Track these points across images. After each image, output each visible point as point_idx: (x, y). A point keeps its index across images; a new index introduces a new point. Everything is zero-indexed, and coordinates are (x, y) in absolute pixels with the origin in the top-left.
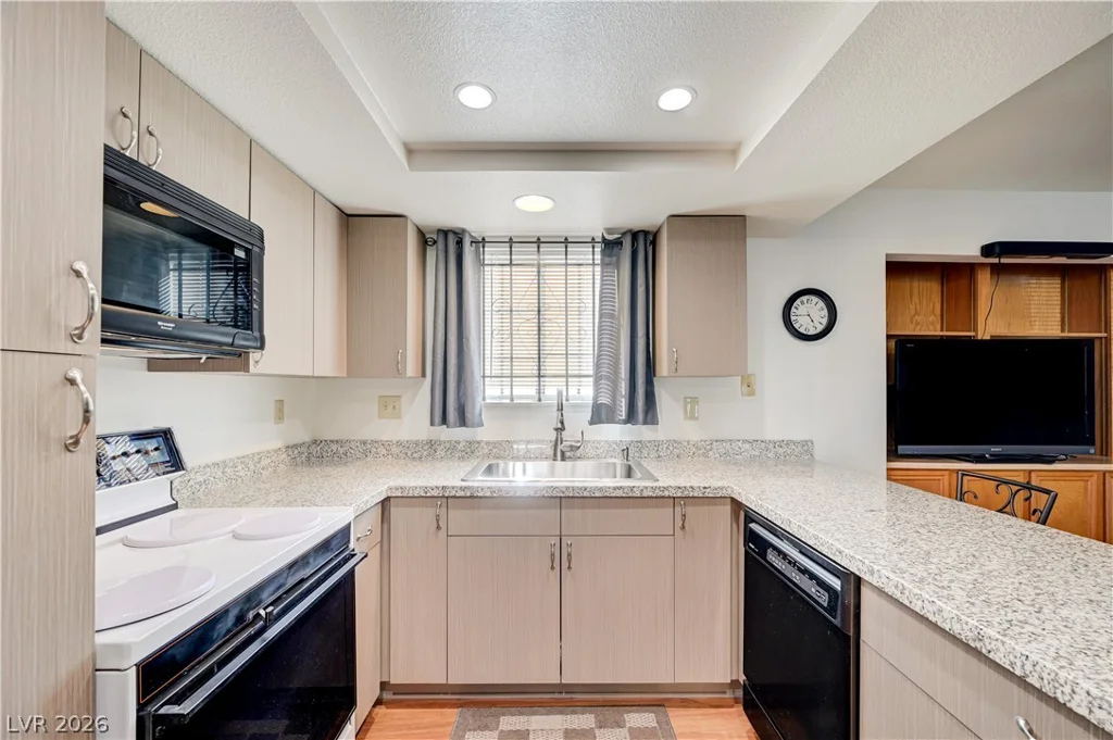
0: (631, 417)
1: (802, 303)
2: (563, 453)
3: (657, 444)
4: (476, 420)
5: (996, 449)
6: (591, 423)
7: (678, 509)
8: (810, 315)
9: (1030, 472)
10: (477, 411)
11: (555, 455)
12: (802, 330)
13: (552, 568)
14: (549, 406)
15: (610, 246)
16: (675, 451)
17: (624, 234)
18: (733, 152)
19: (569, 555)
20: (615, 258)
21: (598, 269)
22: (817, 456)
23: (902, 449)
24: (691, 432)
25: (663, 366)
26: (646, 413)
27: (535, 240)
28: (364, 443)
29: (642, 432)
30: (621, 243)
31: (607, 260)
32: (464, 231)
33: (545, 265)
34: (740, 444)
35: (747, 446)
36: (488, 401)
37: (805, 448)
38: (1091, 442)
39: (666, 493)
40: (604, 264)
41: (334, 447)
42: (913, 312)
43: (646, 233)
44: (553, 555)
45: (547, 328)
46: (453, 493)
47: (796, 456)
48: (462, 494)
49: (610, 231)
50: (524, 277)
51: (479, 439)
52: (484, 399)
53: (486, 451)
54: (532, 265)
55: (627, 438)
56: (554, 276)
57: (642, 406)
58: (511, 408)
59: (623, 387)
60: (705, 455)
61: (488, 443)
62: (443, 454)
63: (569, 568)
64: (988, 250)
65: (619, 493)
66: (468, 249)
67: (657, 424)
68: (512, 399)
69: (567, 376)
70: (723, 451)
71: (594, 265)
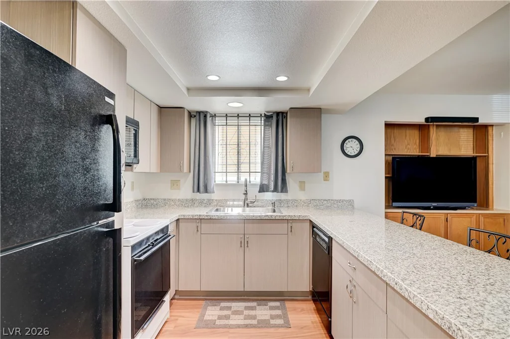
0: (275, 190)
1: (349, 142)
2: (247, 204)
3: (288, 201)
4: (212, 190)
5: (435, 204)
6: (260, 192)
7: (289, 224)
8: (352, 147)
9: (448, 214)
10: (212, 187)
11: (244, 205)
12: (349, 153)
13: (241, 246)
14: (242, 184)
15: (268, 117)
16: (295, 203)
17: (274, 113)
18: (309, 90)
19: (247, 242)
20: (270, 123)
21: (263, 127)
22: (356, 206)
23: (395, 204)
24: (302, 196)
25: (289, 170)
26: (282, 189)
27: (237, 115)
28: (165, 200)
29: (283, 196)
30: (272, 117)
31: (267, 123)
32: (207, 112)
33: (241, 126)
34: (322, 201)
35: (325, 202)
36: (217, 182)
37: (350, 203)
38: (475, 202)
39: (285, 218)
40: (265, 126)
41: (152, 201)
42: (407, 143)
43: (282, 113)
44: (241, 242)
45: (242, 151)
46: (203, 217)
47: (347, 206)
48: (207, 218)
49: (268, 112)
50: (232, 130)
51: (212, 199)
52: (215, 182)
53: (216, 203)
54: (236, 125)
55: (275, 199)
56: (244, 130)
57: (281, 184)
58: (226, 186)
59: (272, 177)
60: (308, 206)
61: (216, 200)
62: (198, 204)
63: (248, 246)
64: (427, 120)
65: (267, 218)
66: (209, 119)
67: (287, 192)
68: (226, 182)
69: (250, 172)
70: (315, 204)
71: (261, 125)
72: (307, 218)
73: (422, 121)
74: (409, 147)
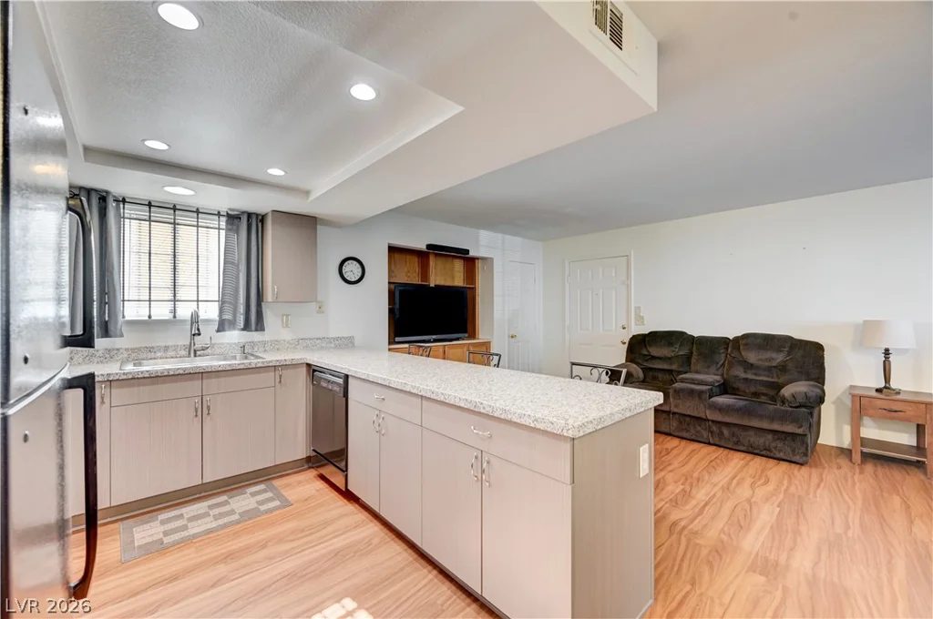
0: (247, 327)
1: (348, 264)
2: (195, 351)
3: (264, 343)
4: (118, 333)
5: (434, 337)
6: (218, 331)
7: (277, 372)
8: (352, 271)
9: (445, 346)
10: (119, 327)
11: (189, 354)
12: (348, 279)
13: (196, 416)
14: (183, 321)
15: (233, 218)
16: (276, 345)
17: (243, 213)
18: (307, 193)
19: (208, 406)
20: (235, 227)
21: (223, 233)
22: (356, 343)
23: (397, 339)
24: (286, 335)
25: (269, 295)
26: (257, 324)
27: (171, 206)
29: (255, 336)
30: (240, 218)
31: (230, 227)
32: (107, 192)
33: (178, 224)
34: (315, 340)
35: (319, 341)
36: (126, 318)
37: (350, 340)
38: (466, 332)
39: (271, 364)
40: (228, 230)
43: (257, 215)
44: (196, 410)
45: (180, 266)
46: (117, 377)
47: (346, 344)
48: (125, 377)
49: (231, 210)
50: (162, 230)
51: (117, 347)
52: (124, 317)
53: (126, 355)
54: (171, 223)
55: (243, 340)
56: (186, 234)
57: (254, 321)
58: (149, 324)
59: (242, 309)
60: (295, 348)
61: (127, 350)
62: (80, 361)
63: (209, 414)
64: (429, 246)
65: (242, 367)
66: (112, 205)
67: (264, 330)
68: (150, 317)
69: (198, 301)
70: (305, 344)
71: (219, 229)
72: (302, 361)
73: (423, 247)
74: (410, 275)
